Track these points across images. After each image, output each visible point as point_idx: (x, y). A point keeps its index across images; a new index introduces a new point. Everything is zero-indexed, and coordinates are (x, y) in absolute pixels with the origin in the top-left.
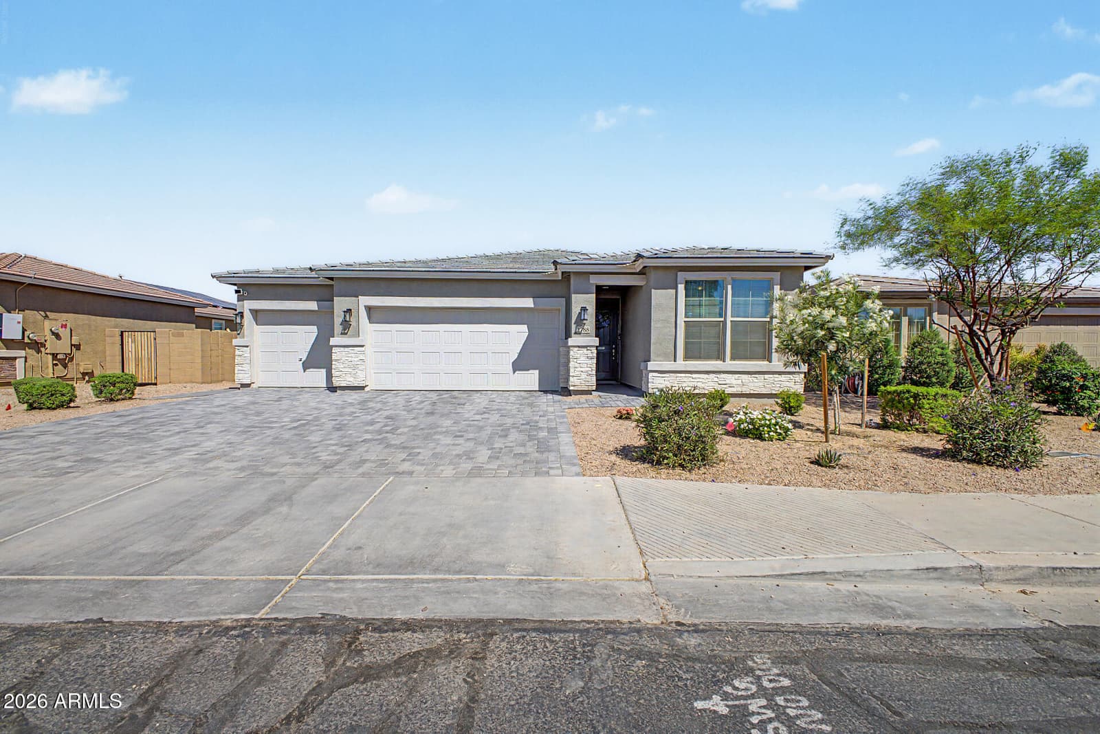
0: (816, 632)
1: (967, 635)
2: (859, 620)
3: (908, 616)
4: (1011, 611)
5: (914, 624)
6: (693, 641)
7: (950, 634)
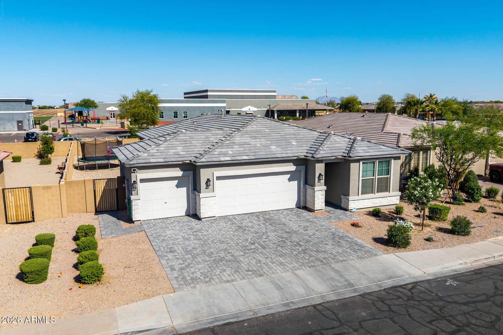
0: (451, 275)
1: (467, 272)
2: (455, 273)
3: (460, 271)
4: (470, 268)
5: (461, 272)
6: (440, 279)
7: (465, 272)
